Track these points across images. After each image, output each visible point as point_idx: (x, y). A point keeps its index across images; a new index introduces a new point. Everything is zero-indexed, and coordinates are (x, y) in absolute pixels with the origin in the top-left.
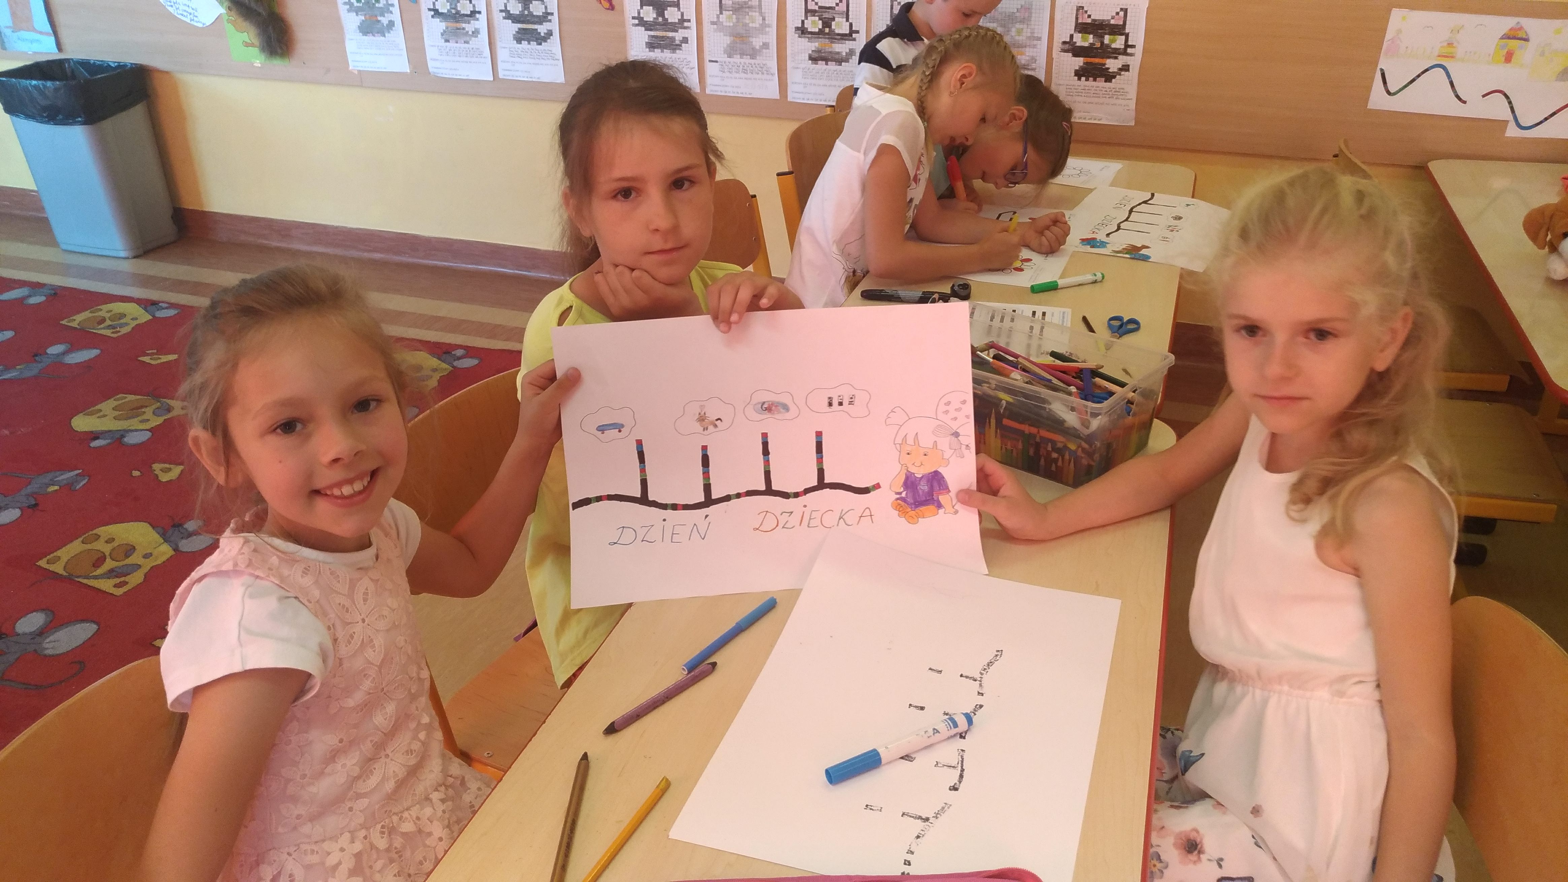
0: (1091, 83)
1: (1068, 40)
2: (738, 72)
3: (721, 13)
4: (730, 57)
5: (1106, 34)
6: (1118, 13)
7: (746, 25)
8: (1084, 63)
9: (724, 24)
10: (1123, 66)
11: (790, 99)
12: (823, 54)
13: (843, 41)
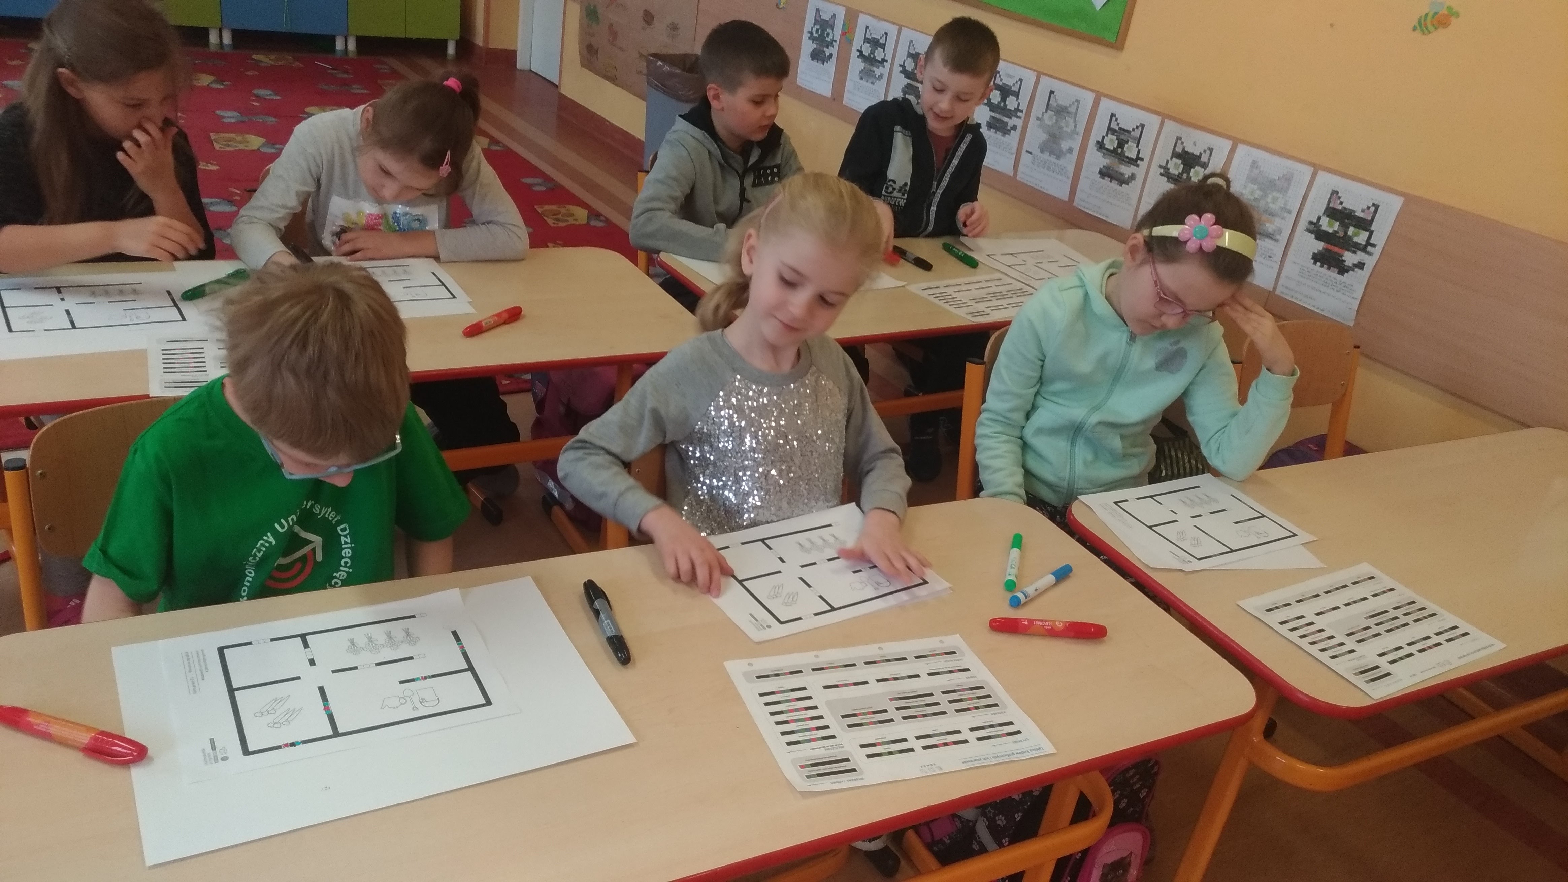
0: (1324, 270)
1: (1315, 221)
2: (1044, 168)
3: (1046, 112)
4: (1042, 152)
5: (1352, 225)
6: (1368, 208)
7: (1061, 128)
8: (1324, 249)
9: (1046, 122)
10: (1359, 262)
11: (1075, 204)
12: (1110, 172)
13: (1129, 165)
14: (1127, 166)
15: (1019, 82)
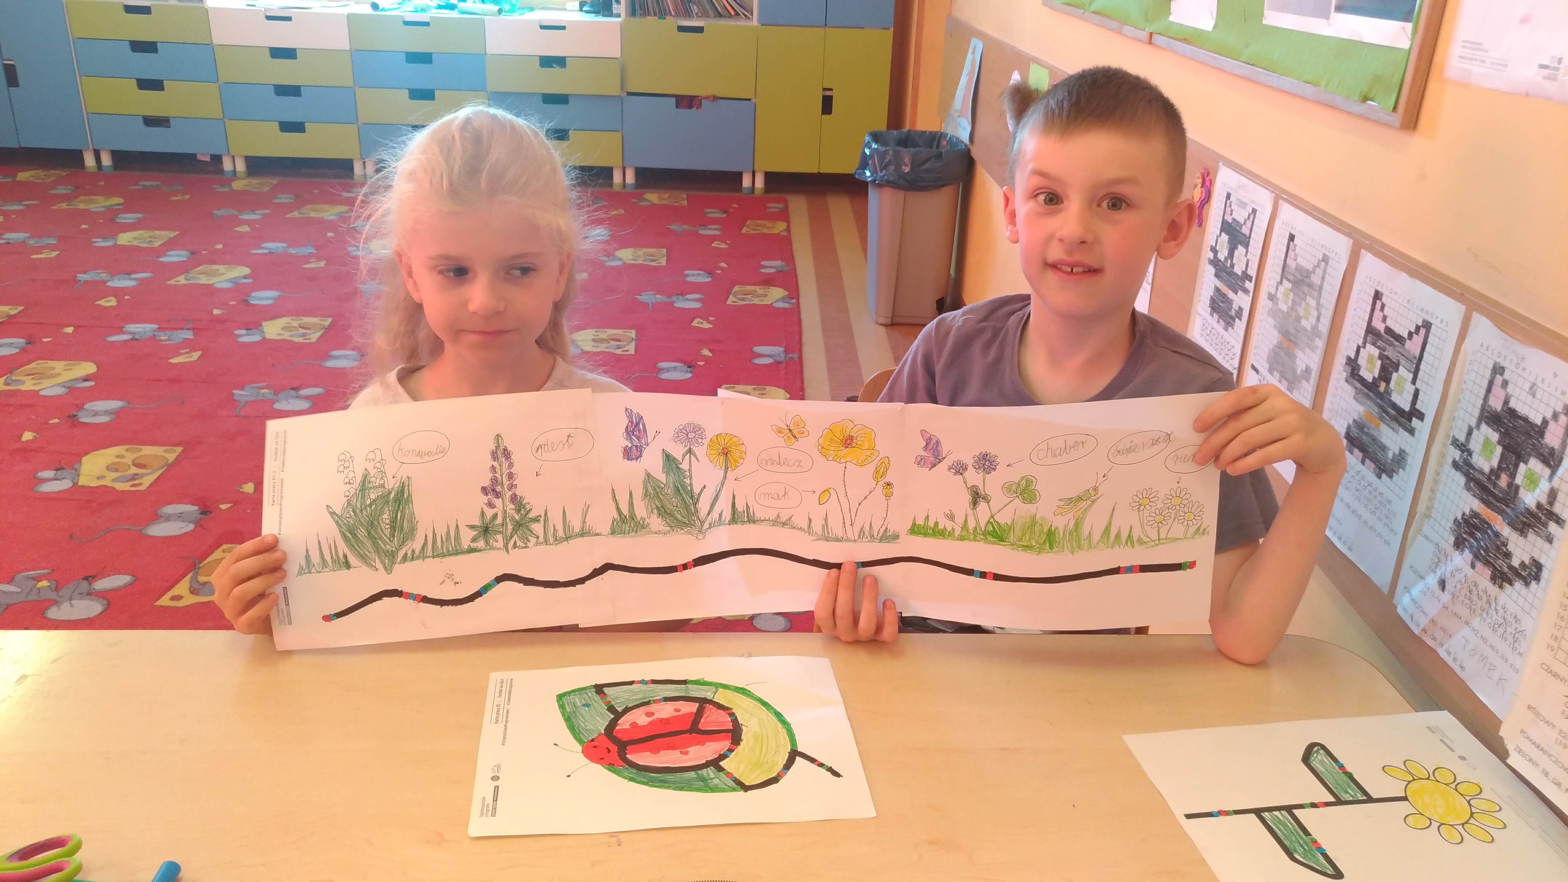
7: (1299, 319)
12: (1364, 437)
13: (1396, 426)
14: (1393, 429)
15: (1252, 216)
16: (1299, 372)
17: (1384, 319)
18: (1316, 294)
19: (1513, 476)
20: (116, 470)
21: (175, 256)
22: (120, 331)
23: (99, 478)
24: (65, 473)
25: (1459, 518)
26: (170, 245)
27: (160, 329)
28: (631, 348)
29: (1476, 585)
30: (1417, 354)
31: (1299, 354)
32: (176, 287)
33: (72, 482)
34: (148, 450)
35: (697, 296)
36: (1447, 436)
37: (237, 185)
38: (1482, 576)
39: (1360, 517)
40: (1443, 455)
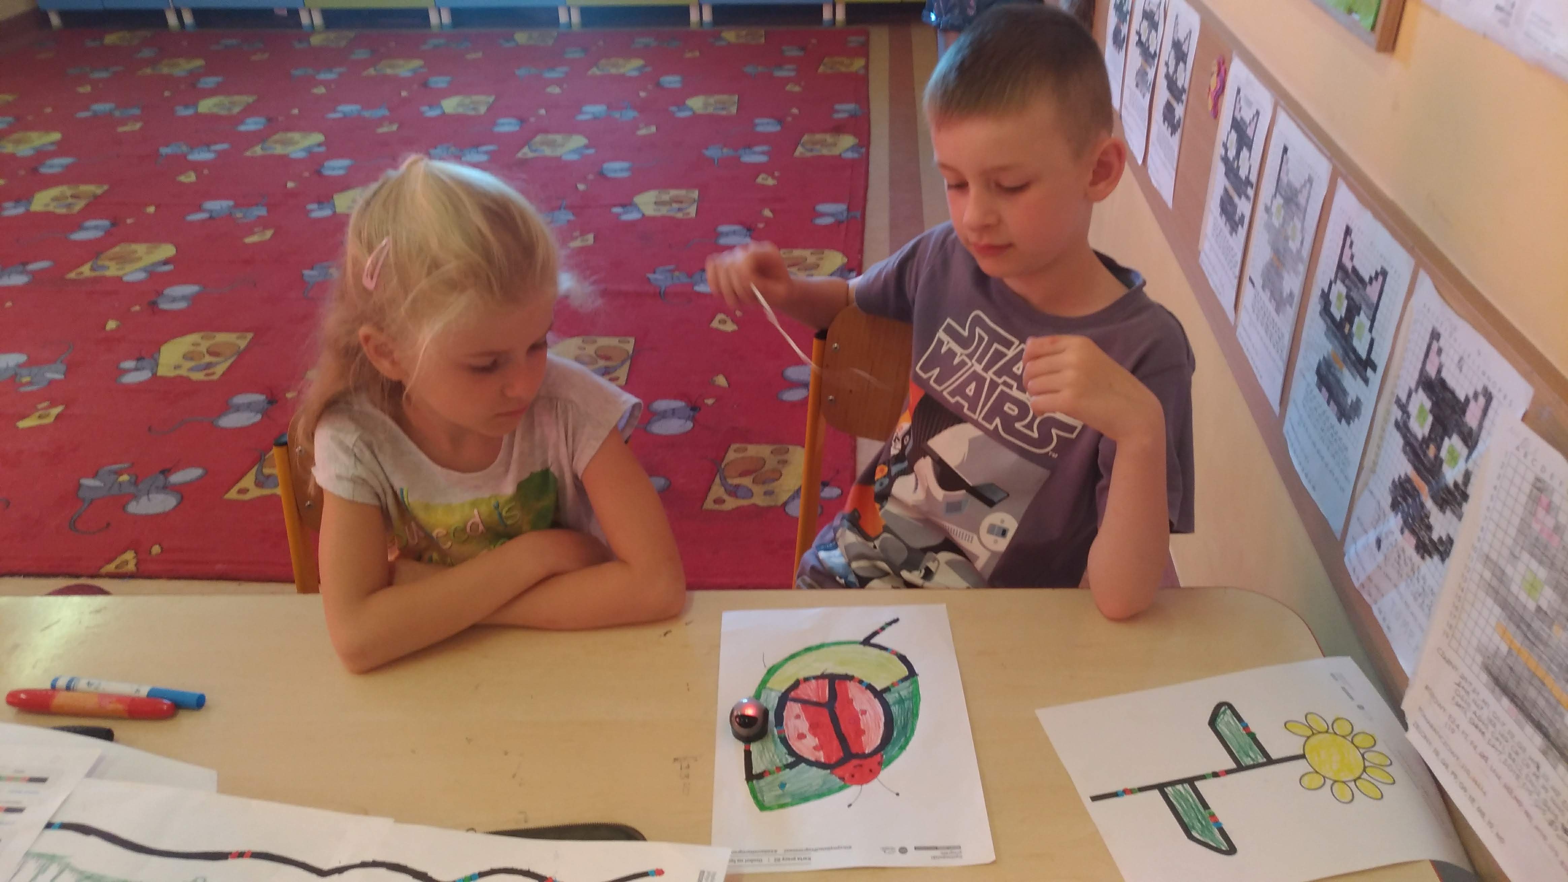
2: (1262, 324)
3: (1275, 194)
4: (1264, 287)
7: (1287, 240)
9: (1273, 219)
12: (1331, 377)
13: (1355, 373)
14: (1352, 374)
15: (1256, 118)
16: (1285, 295)
17: (1352, 258)
18: (1301, 216)
19: (1439, 448)
20: (192, 359)
21: (252, 124)
22: (199, 209)
23: (177, 367)
24: (146, 363)
25: (1396, 480)
26: (248, 111)
27: (237, 206)
28: (692, 211)
29: (1403, 551)
30: (1375, 302)
31: (1286, 276)
32: (253, 159)
33: (152, 371)
34: (222, 337)
35: (765, 148)
36: (1392, 393)
37: (316, 40)
38: (1408, 543)
39: (1322, 458)
40: (1388, 412)
